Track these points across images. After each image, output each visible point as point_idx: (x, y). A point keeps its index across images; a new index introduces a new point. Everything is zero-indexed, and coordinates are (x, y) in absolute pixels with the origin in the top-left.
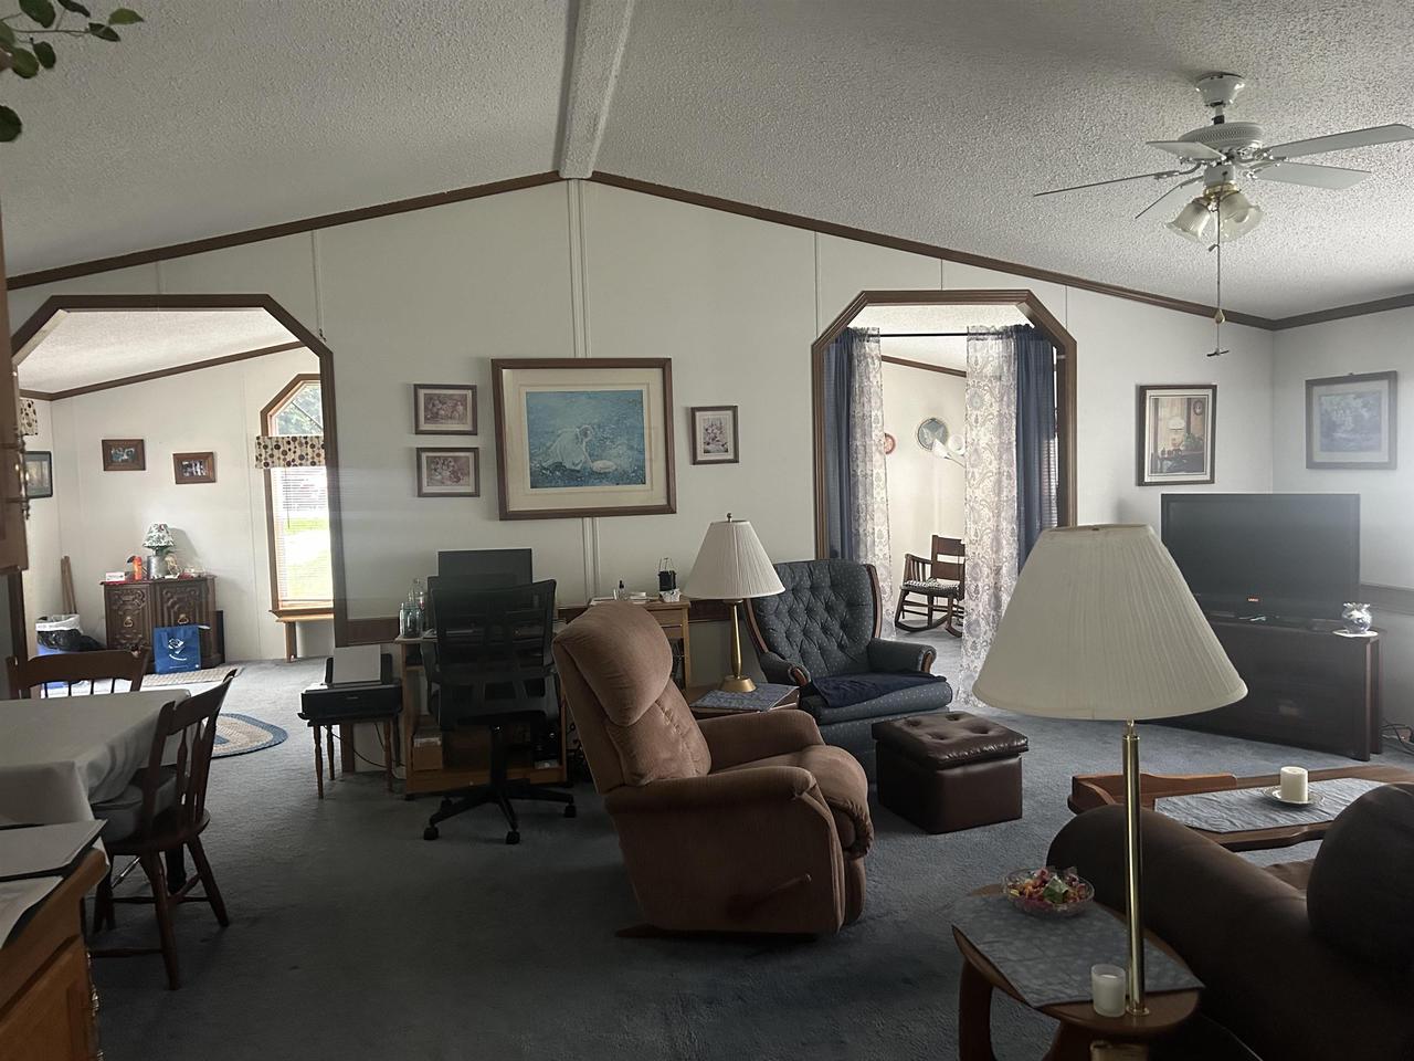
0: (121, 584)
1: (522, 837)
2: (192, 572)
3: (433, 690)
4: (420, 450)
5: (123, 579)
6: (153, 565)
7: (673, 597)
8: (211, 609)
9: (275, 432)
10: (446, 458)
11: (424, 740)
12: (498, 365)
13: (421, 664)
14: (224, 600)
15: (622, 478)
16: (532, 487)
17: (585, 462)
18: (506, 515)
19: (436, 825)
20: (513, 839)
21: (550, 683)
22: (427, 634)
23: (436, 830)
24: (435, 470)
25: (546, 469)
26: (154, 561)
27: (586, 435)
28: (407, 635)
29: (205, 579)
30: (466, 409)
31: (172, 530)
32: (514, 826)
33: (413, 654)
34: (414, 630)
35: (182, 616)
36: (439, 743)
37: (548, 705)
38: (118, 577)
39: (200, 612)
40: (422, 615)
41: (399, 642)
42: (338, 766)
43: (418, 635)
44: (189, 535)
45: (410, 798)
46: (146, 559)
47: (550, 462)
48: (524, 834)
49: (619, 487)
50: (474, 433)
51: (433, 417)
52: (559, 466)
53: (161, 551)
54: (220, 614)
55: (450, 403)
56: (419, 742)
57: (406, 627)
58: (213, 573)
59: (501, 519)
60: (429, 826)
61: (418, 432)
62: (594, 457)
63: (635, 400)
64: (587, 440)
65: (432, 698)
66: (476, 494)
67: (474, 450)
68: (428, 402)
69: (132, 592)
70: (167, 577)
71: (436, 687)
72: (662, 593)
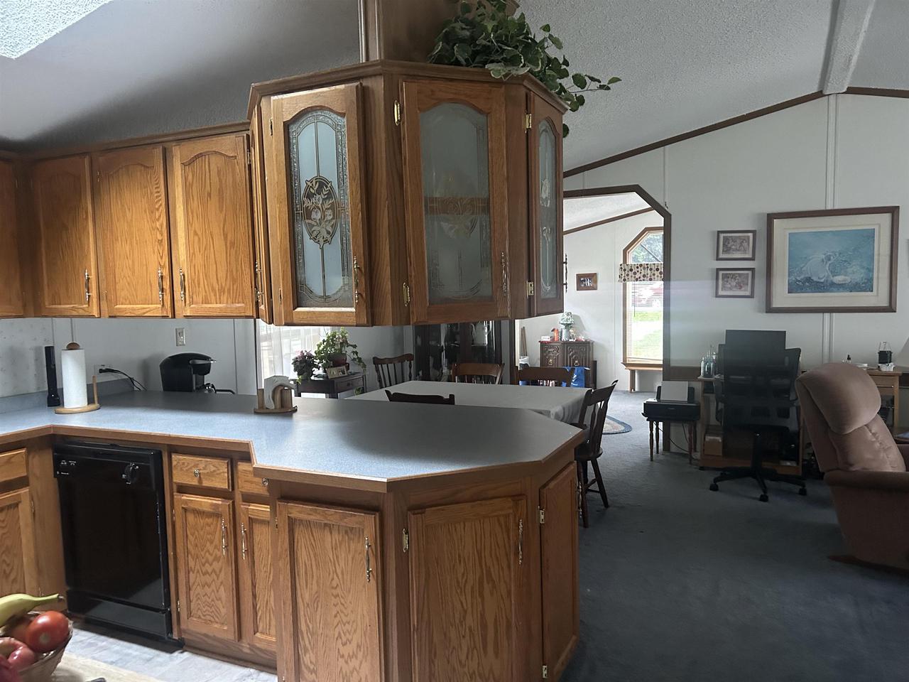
0: (548, 342)
1: (770, 498)
2: (582, 338)
3: (719, 408)
4: (718, 270)
5: (549, 340)
6: (564, 333)
7: (888, 368)
8: (591, 360)
9: (630, 261)
10: (734, 275)
11: (712, 438)
12: (771, 218)
13: (713, 393)
14: (597, 355)
15: (855, 287)
16: (789, 293)
17: (828, 276)
18: (770, 310)
19: (717, 483)
20: (764, 498)
21: (793, 411)
22: (717, 376)
23: (717, 486)
24: (727, 281)
25: (799, 281)
26: (564, 331)
27: (829, 260)
28: (705, 376)
29: (589, 343)
30: (749, 245)
31: (574, 315)
32: (765, 492)
33: (708, 387)
34: (709, 373)
35: (576, 362)
36: (720, 441)
37: (792, 425)
38: (546, 339)
39: (586, 359)
40: (714, 366)
41: (700, 380)
42: (661, 447)
43: (711, 376)
44: (582, 319)
45: (702, 468)
46: (560, 330)
47: (802, 277)
48: (771, 497)
49: (853, 294)
50: (753, 259)
51: (727, 250)
52: (809, 280)
53: (568, 326)
54: (595, 363)
55: (738, 241)
56: (708, 438)
57: (704, 371)
58: (593, 340)
59: (767, 312)
60: (713, 483)
61: (718, 259)
62: (834, 274)
63: (869, 235)
64: (830, 262)
65: (718, 412)
66: (751, 296)
67: (752, 270)
68: (724, 241)
69: (553, 347)
70: (570, 340)
71: (721, 406)
72: (880, 365)
